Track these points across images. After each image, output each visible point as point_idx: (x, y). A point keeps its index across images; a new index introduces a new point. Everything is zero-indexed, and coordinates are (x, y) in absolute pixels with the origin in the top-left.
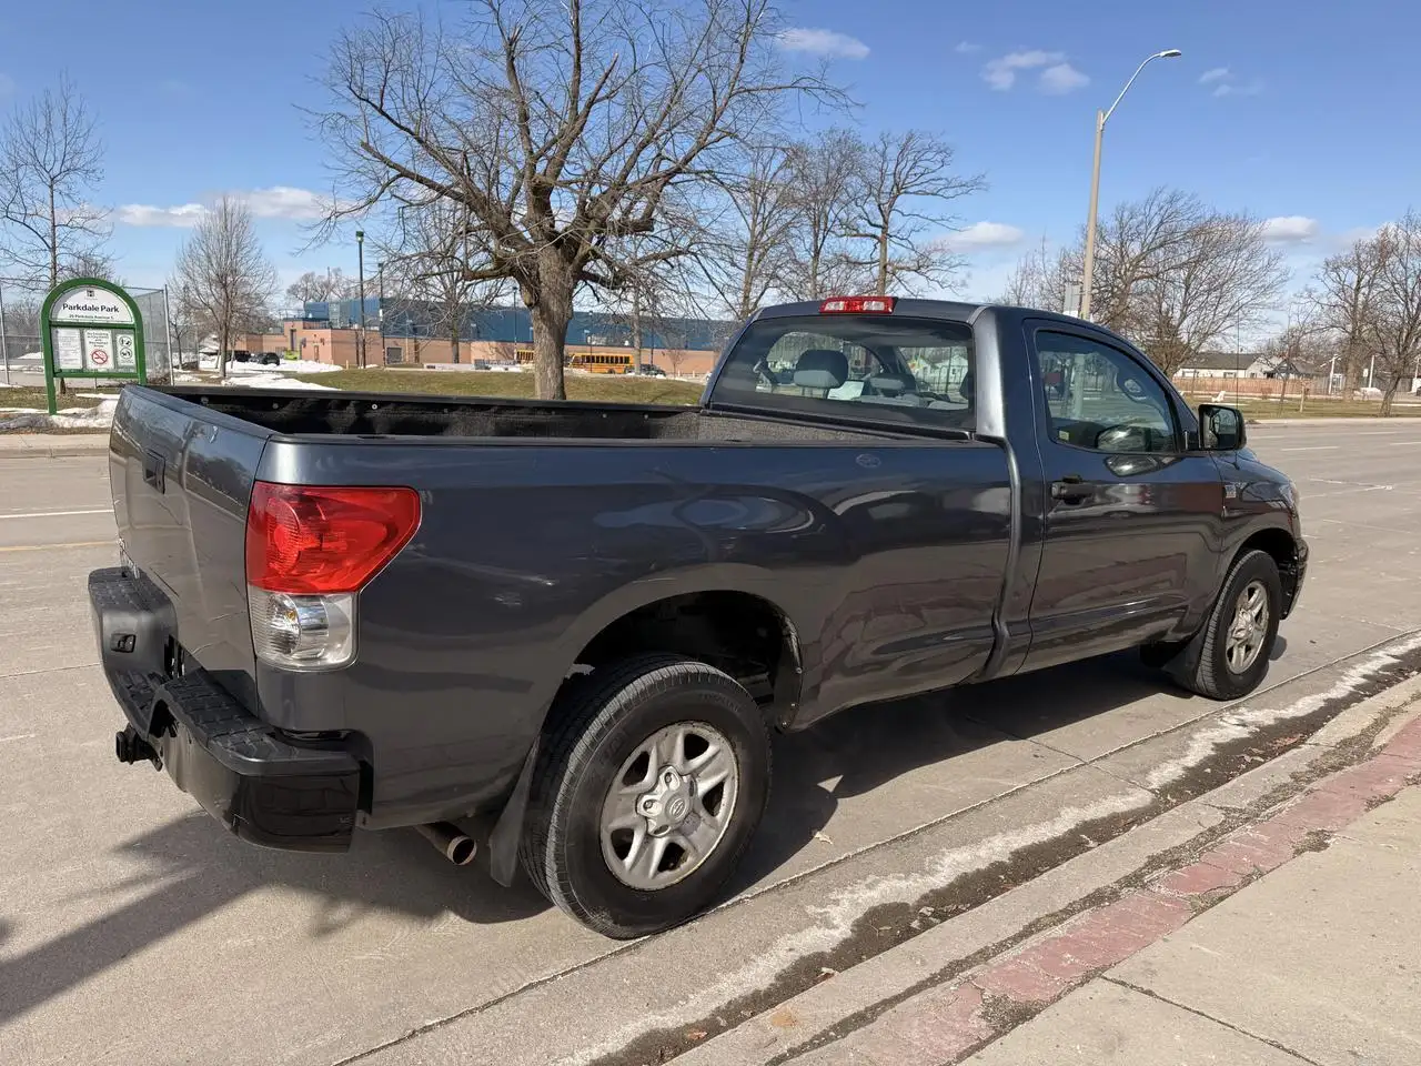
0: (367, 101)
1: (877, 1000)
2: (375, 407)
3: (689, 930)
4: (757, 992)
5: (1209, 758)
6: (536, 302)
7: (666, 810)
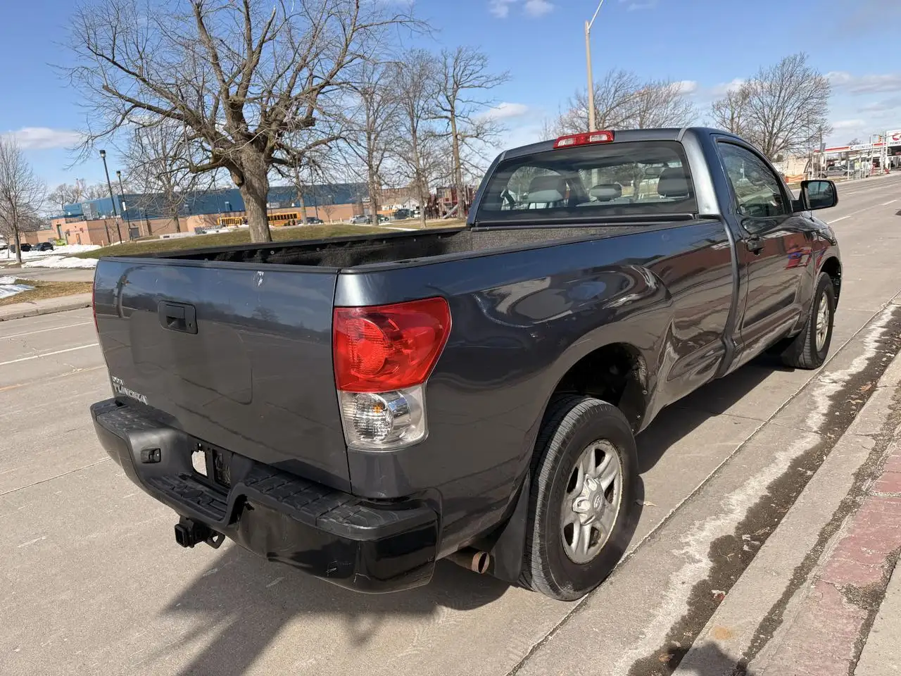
0: (103, 56)
1: (770, 606)
2: (272, 252)
3: (611, 583)
4: (683, 618)
5: (831, 406)
6: (242, 181)
7: (593, 505)
